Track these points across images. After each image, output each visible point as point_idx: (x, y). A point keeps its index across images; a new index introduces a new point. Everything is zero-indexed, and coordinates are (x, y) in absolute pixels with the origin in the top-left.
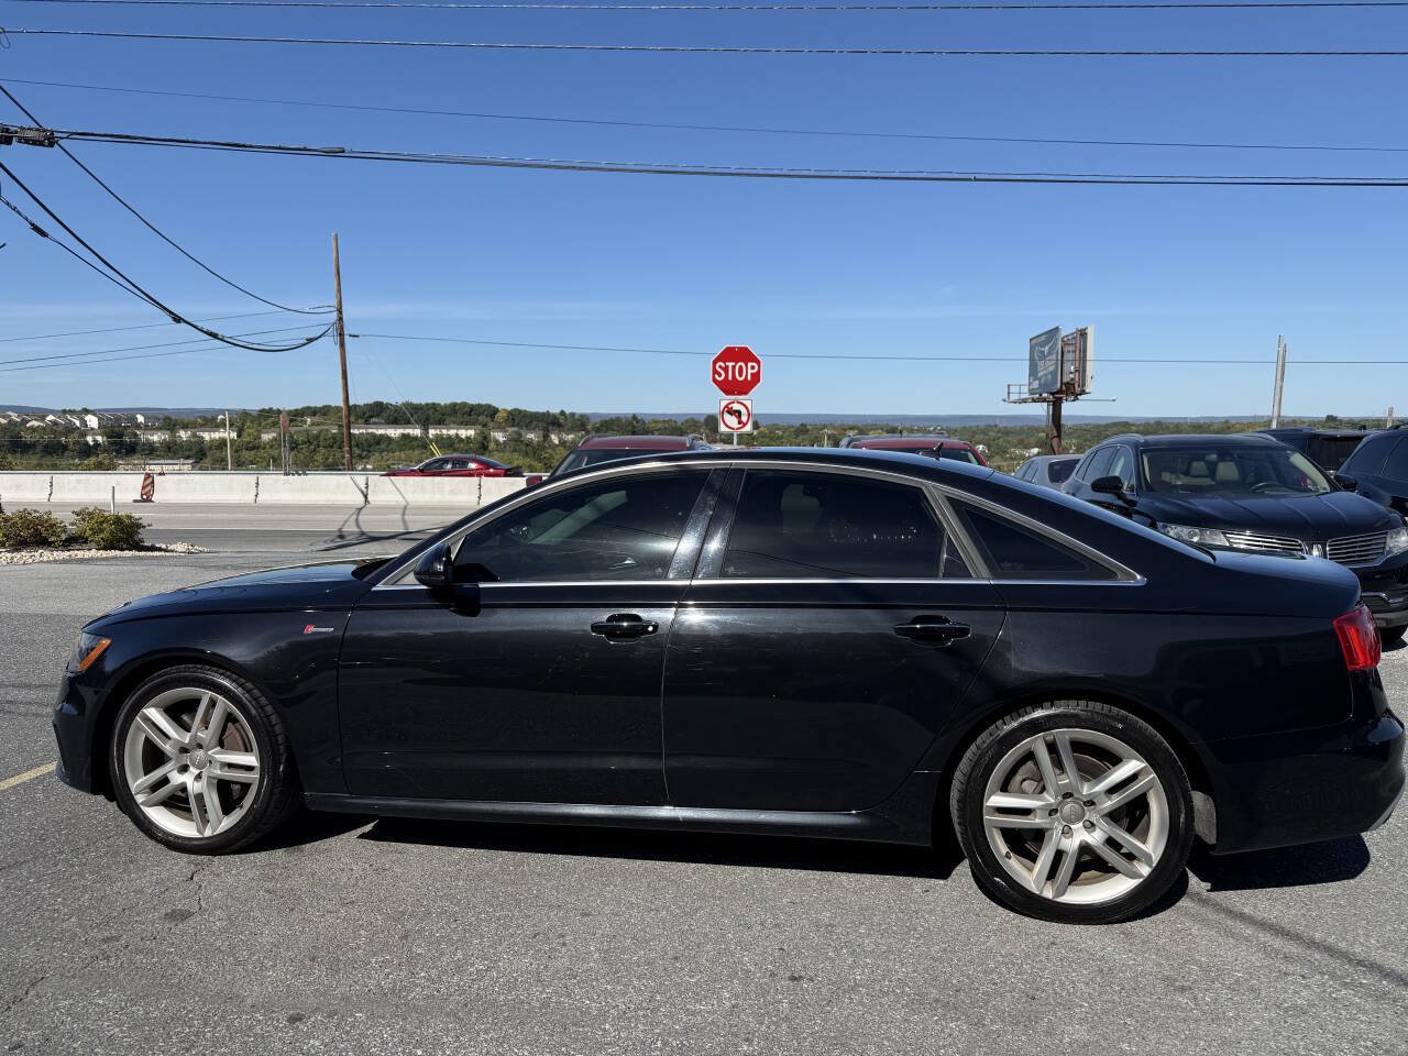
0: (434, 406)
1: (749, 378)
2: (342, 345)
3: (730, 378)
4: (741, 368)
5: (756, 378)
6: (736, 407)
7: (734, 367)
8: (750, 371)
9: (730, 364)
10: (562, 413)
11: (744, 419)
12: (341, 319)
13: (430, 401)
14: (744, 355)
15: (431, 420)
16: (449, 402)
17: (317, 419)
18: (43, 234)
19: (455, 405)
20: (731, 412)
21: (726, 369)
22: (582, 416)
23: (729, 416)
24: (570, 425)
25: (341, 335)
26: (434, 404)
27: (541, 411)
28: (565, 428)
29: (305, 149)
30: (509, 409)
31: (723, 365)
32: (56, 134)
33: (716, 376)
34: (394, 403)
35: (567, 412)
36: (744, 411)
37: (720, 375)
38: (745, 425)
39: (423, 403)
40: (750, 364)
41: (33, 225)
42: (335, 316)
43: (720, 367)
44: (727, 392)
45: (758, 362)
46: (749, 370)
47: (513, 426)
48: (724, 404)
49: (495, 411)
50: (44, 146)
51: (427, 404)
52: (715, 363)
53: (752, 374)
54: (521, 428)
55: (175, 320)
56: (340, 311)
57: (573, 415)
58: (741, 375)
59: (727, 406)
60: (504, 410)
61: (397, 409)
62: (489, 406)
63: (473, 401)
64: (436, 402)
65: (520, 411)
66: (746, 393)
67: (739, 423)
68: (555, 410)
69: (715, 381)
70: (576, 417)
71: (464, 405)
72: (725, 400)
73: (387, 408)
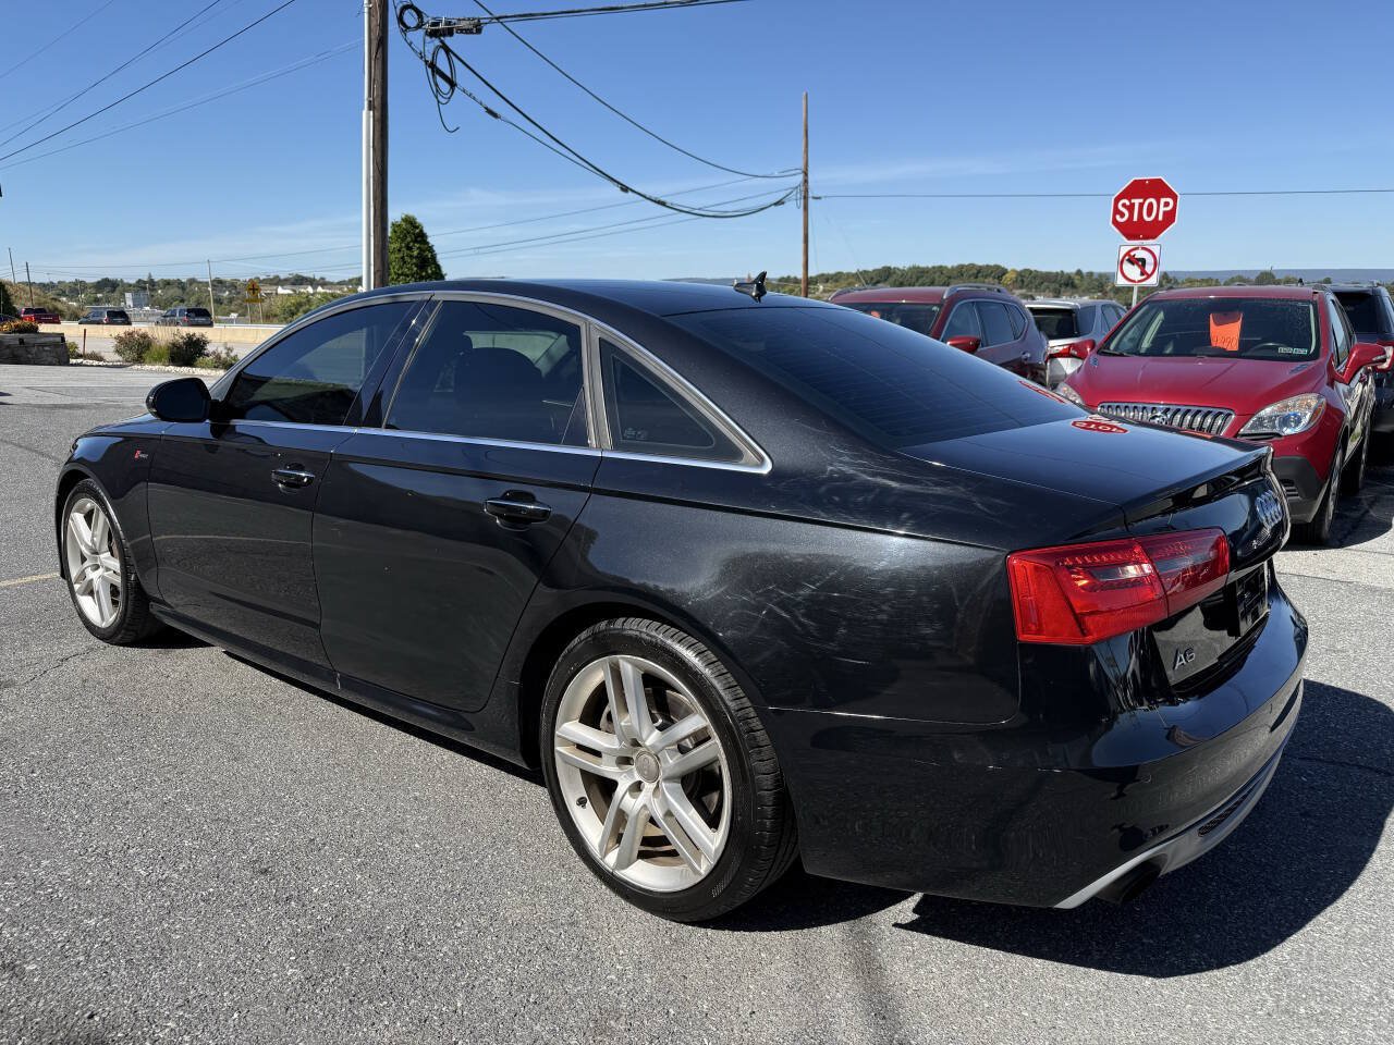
0: (941, 269)
1: (1160, 218)
2: (806, 208)
3: (1135, 219)
4: (1151, 205)
5: (1170, 217)
6: (1140, 254)
7: (1141, 205)
8: (1162, 209)
9: (1137, 202)
10: (1079, 272)
11: (1149, 269)
12: (806, 181)
13: (937, 264)
14: (1157, 189)
15: (936, 282)
16: (956, 264)
17: (829, 285)
18: (495, 115)
19: (962, 266)
20: (1133, 261)
21: (1131, 208)
22: (1101, 275)
23: (1130, 265)
24: (1085, 284)
25: (806, 198)
26: (941, 267)
27: (1054, 271)
28: (1080, 290)
29: (666, 3)
30: (1019, 269)
31: (1128, 203)
32: (482, 21)
33: (1118, 217)
34: (901, 267)
35: (1085, 270)
36: (1149, 259)
37: (1122, 215)
38: (1149, 276)
39: (930, 266)
40: (1163, 200)
41: (486, 108)
42: (800, 178)
43: (1124, 205)
44: (1130, 236)
45: (1174, 197)
46: (1161, 207)
47: (1021, 288)
48: (1124, 250)
49: (1004, 272)
50: (472, 33)
51: (934, 268)
52: (1117, 200)
53: (1165, 213)
54: (1030, 289)
55: (622, 189)
56: (806, 174)
57: (1091, 274)
58: (1149, 214)
59: (1128, 253)
60: (1014, 271)
61: (903, 273)
62: (997, 267)
63: (980, 262)
64: (943, 265)
65: (1031, 272)
66: (1154, 237)
67: (1143, 273)
68: (1070, 269)
69: (1115, 222)
70: (1095, 276)
71: (972, 266)
72: (1126, 245)
73: (895, 273)
